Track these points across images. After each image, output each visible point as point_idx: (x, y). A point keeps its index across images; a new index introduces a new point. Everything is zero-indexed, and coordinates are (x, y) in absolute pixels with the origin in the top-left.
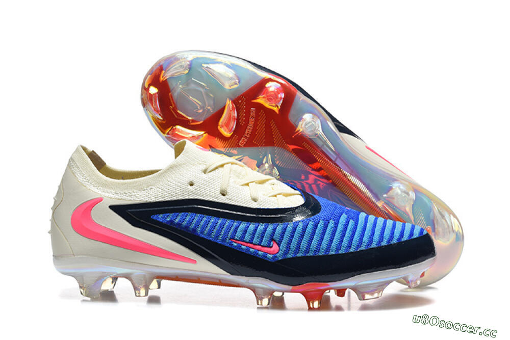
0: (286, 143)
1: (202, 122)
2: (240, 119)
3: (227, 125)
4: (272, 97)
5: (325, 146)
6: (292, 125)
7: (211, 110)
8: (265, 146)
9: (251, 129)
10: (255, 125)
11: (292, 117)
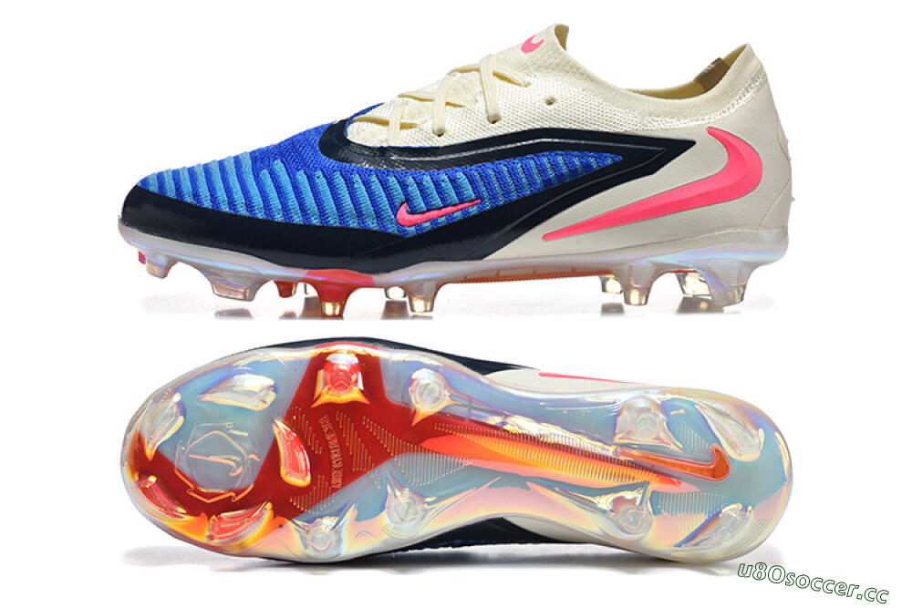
0: (411, 443)
1: (252, 486)
2: (310, 447)
3: (295, 467)
4: (341, 381)
5: (473, 411)
6: (400, 407)
7: (257, 458)
8: (376, 466)
9: (338, 450)
10: (341, 442)
11: (392, 394)
